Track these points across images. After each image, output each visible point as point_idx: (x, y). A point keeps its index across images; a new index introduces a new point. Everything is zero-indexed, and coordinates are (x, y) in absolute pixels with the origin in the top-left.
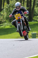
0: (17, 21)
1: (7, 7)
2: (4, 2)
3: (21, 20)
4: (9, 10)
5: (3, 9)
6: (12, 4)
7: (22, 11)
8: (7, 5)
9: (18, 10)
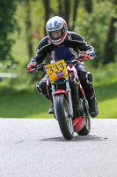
0: (53, 86)
1: (85, 23)
2: (76, 7)
3: (68, 84)
4: (90, 31)
5: (74, 26)
6: (101, 12)
7: (71, 49)
8: (86, 14)
9: (57, 42)
